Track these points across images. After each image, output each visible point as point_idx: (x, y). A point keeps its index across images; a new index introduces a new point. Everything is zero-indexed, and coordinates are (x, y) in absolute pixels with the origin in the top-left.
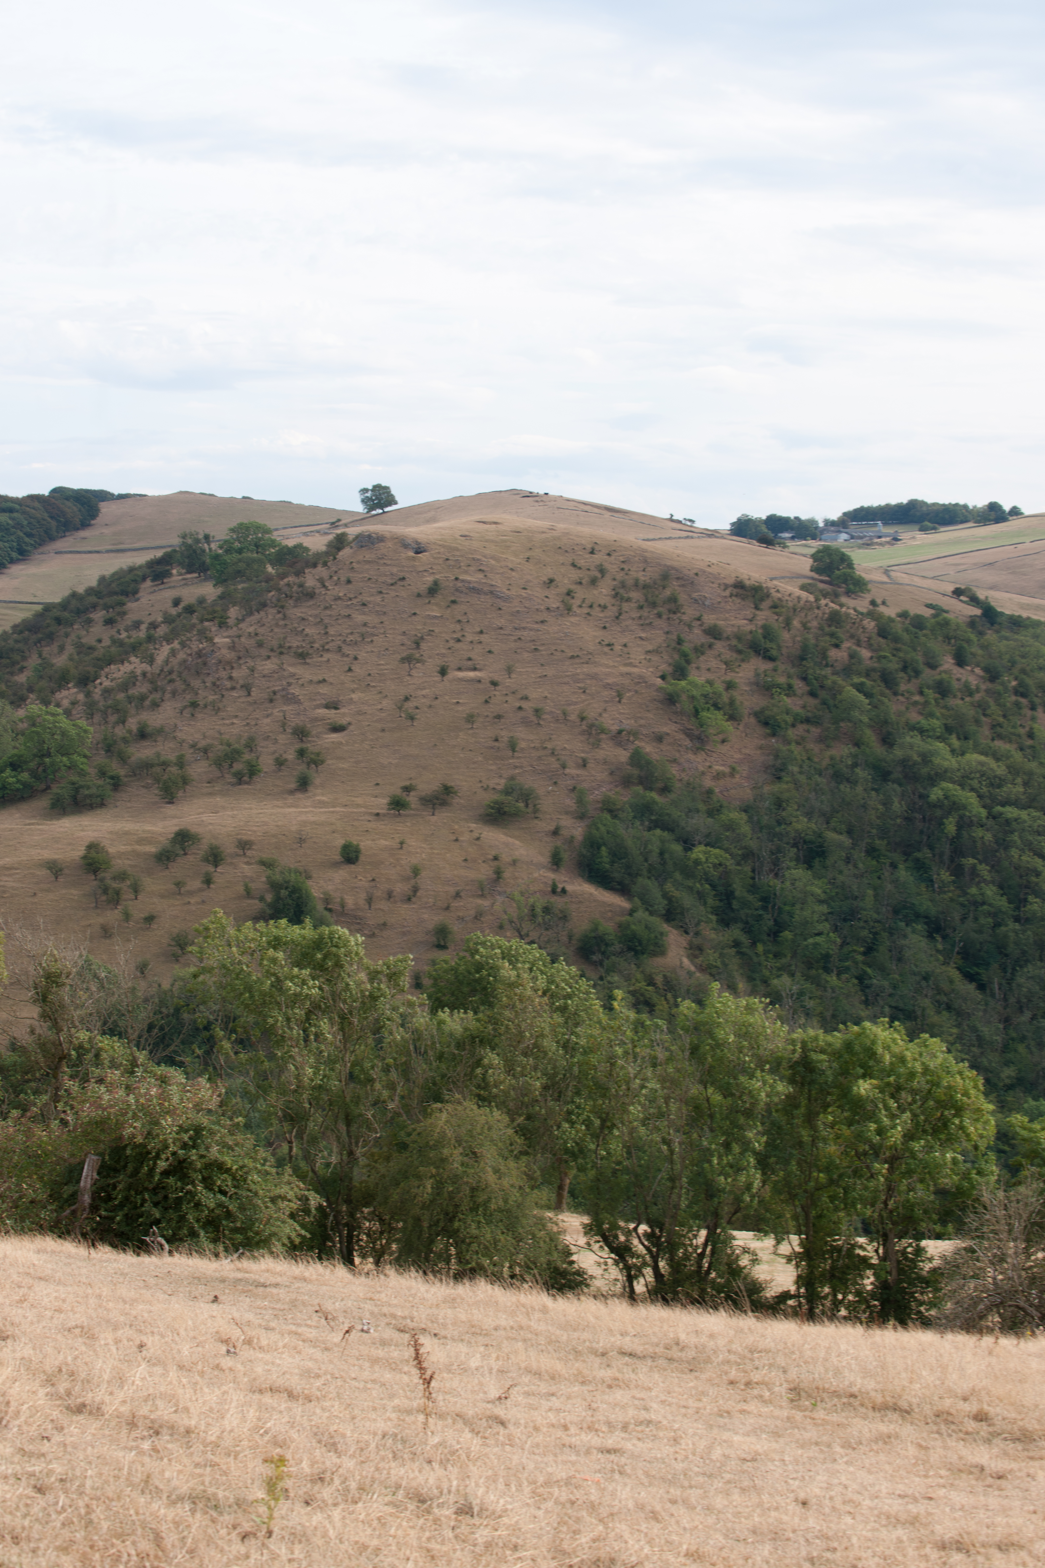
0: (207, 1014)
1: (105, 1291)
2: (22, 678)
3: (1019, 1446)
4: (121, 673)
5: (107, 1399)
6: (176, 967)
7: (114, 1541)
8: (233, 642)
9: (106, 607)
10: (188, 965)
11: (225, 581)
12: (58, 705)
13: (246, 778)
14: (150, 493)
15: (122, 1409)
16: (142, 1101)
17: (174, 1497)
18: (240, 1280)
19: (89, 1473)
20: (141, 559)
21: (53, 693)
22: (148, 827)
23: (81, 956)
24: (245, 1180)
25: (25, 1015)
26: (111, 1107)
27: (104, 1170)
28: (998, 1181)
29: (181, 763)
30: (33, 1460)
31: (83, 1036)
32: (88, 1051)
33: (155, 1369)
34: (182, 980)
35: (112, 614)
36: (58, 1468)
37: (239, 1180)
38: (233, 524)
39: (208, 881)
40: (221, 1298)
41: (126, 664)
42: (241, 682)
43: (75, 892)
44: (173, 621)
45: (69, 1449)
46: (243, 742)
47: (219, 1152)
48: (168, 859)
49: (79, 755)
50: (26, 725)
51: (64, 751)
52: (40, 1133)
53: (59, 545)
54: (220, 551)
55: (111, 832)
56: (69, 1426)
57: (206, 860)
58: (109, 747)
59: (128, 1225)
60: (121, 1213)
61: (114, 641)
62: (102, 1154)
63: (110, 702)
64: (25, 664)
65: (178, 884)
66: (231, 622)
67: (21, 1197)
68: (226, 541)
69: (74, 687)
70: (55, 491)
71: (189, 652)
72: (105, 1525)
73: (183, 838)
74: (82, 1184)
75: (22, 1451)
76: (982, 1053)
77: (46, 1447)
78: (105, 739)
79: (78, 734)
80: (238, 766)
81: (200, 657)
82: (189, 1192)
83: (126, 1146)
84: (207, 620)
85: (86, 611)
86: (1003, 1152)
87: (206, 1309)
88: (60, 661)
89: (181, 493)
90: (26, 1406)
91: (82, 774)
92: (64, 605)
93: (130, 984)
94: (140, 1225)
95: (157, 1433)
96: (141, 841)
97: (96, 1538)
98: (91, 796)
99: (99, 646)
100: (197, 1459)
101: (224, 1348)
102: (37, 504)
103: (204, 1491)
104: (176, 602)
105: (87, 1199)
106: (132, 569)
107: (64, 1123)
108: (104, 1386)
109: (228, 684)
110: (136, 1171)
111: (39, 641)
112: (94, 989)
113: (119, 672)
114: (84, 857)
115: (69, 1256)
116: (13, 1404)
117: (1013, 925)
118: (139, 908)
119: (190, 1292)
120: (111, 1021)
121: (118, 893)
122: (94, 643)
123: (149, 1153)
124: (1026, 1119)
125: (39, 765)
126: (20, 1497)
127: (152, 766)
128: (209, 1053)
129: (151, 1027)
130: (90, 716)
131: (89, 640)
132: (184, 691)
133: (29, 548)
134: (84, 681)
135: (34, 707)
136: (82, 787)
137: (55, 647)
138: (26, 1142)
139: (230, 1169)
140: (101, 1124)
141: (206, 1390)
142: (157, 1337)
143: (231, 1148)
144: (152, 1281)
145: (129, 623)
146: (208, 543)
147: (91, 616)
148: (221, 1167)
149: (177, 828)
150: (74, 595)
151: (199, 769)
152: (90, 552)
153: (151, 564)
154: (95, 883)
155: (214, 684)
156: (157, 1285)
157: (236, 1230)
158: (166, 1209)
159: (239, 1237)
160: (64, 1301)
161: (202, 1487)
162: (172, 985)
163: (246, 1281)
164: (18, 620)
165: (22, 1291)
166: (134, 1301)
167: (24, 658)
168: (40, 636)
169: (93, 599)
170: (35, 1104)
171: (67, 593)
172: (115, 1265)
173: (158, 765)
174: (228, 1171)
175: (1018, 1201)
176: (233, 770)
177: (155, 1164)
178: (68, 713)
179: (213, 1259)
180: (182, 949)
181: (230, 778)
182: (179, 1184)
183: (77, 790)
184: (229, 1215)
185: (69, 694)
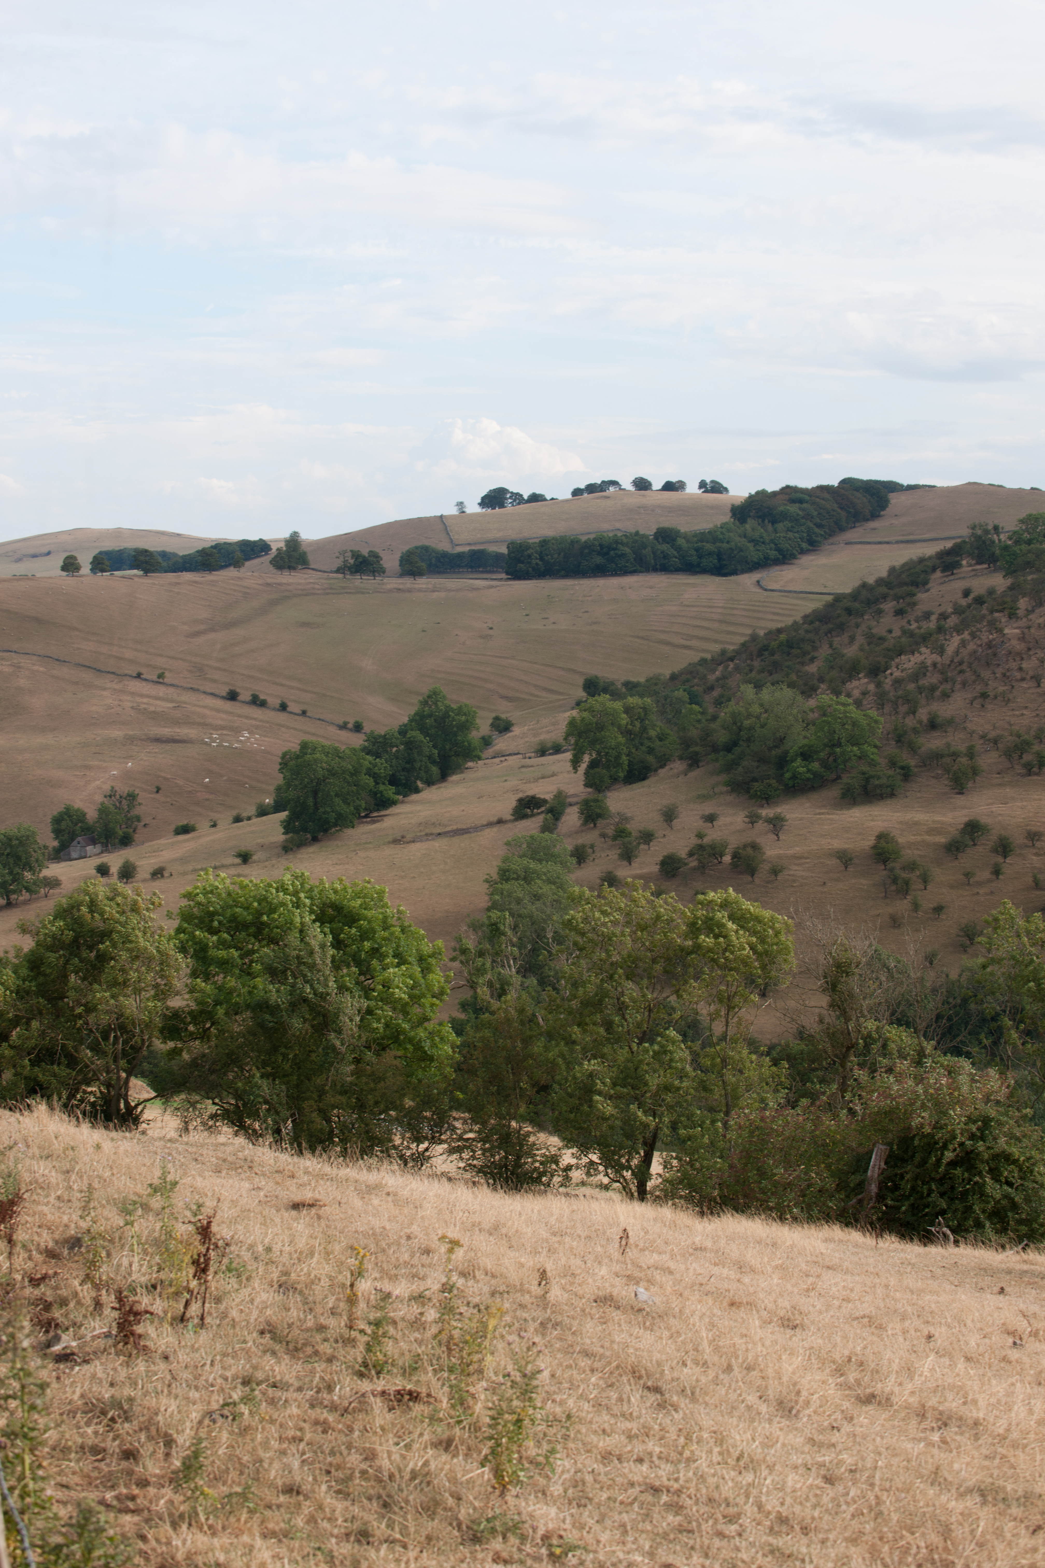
0: (994, 1005)
1: (893, 1282)
2: (812, 668)
4: (912, 663)
5: (897, 1389)
6: (964, 957)
7: (904, 1532)
8: (1023, 633)
9: (897, 598)
10: (977, 956)
11: (1015, 571)
12: (849, 695)
13: (1035, 769)
14: (939, 483)
15: (911, 1400)
16: (931, 1091)
17: (962, 1489)
18: (1026, 1272)
19: (880, 1463)
20: (930, 550)
21: (844, 683)
22: (938, 818)
23: (870, 945)
24: (1032, 1172)
25: (813, 1004)
26: (901, 1096)
27: (892, 1160)
29: (971, 754)
30: (823, 1451)
31: (871, 1025)
32: (875, 1041)
33: (942, 1360)
34: (970, 970)
35: (902, 604)
36: (848, 1459)
37: (1026, 1172)
38: (1023, 515)
39: (997, 872)
40: (1007, 1289)
41: (917, 655)
42: (1031, 673)
43: (864, 882)
44: (964, 612)
45: (858, 1440)
46: (1033, 733)
47: (1007, 1143)
48: (958, 849)
49: (870, 745)
50: (816, 715)
51: (854, 741)
52: (828, 1122)
53: (850, 535)
54: (1010, 543)
55: (901, 823)
56: (859, 1416)
57: (995, 851)
58: (900, 738)
59: (913, 1215)
60: (907, 1203)
61: (904, 632)
62: (890, 1144)
63: (900, 693)
64: (816, 654)
65: (967, 875)
66: (1020, 613)
67: (809, 1186)
68: (1015, 533)
69: (865, 677)
70: (844, 482)
71: (979, 642)
72: (895, 1517)
73: (973, 828)
74: (869, 1173)
75: (811, 1441)
77: (836, 1437)
78: (896, 730)
79: (868, 725)
80: (1027, 758)
81: (990, 648)
82: (976, 1183)
83: (914, 1136)
84: (997, 611)
85: (876, 601)
87: (992, 1300)
88: (851, 652)
89: (969, 483)
90: (816, 1396)
91: (873, 764)
92: (855, 596)
93: (919, 974)
94: (926, 1215)
95: (946, 1425)
96: (931, 831)
97: (885, 1529)
98: (881, 786)
99: (889, 636)
100: (985, 1451)
101: (1010, 1340)
102: (826, 495)
103: (993, 1484)
104: (966, 593)
105: (874, 1188)
106: (921, 560)
107: (852, 1112)
108: (893, 1377)
109: (1018, 675)
110: (924, 1162)
111: (830, 631)
112: (884, 979)
113: (910, 662)
114: (874, 847)
115: (856, 1245)
116: (804, 1393)
118: (928, 898)
119: (976, 1283)
120: (899, 1011)
121: (907, 883)
122: (884, 634)
123: (936, 1143)
125: (830, 754)
126: (811, 1487)
127: (942, 756)
128: (995, 1043)
129: (939, 1017)
130: (881, 706)
131: (879, 630)
132: (974, 682)
133: (819, 539)
134: (875, 672)
135: (825, 697)
136: (872, 777)
137: (845, 638)
138: (814, 1130)
139: (1018, 1160)
140: (890, 1114)
141: (994, 1382)
142: (944, 1329)
143: (1019, 1140)
144: (939, 1272)
145: (920, 614)
146: (998, 534)
147: (882, 606)
148: (1008, 1158)
149: (966, 819)
150: (864, 585)
151: (988, 760)
152: (880, 543)
153: (941, 555)
154: (885, 872)
155: (1004, 675)
156: (943, 1275)
157: (1020, 1222)
158: (952, 1199)
159: (1024, 1229)
160: (852, 1290)
161: (990, 1480)
162: (960, 976)
163: (1032, 1273)
164: (808, 611)
165: (811, 1280)
166: (921, 1291)
167: (815, 649)
168: (831, 626)
169: (884, 590)
170: (824, 1093)
171: (857, 584)
172: (902, 1255)
173: (949, 755)
174: (1015, 1162)
176: (1023, 761)
177: (943, 1154)
178: (858, 703)
179: (1000, 1250)
180: (971, 939)
181: (1019, 769)
182: (966, 1175)
183: (867, 780)
184: (1014, 1206)
185: (859, 684)
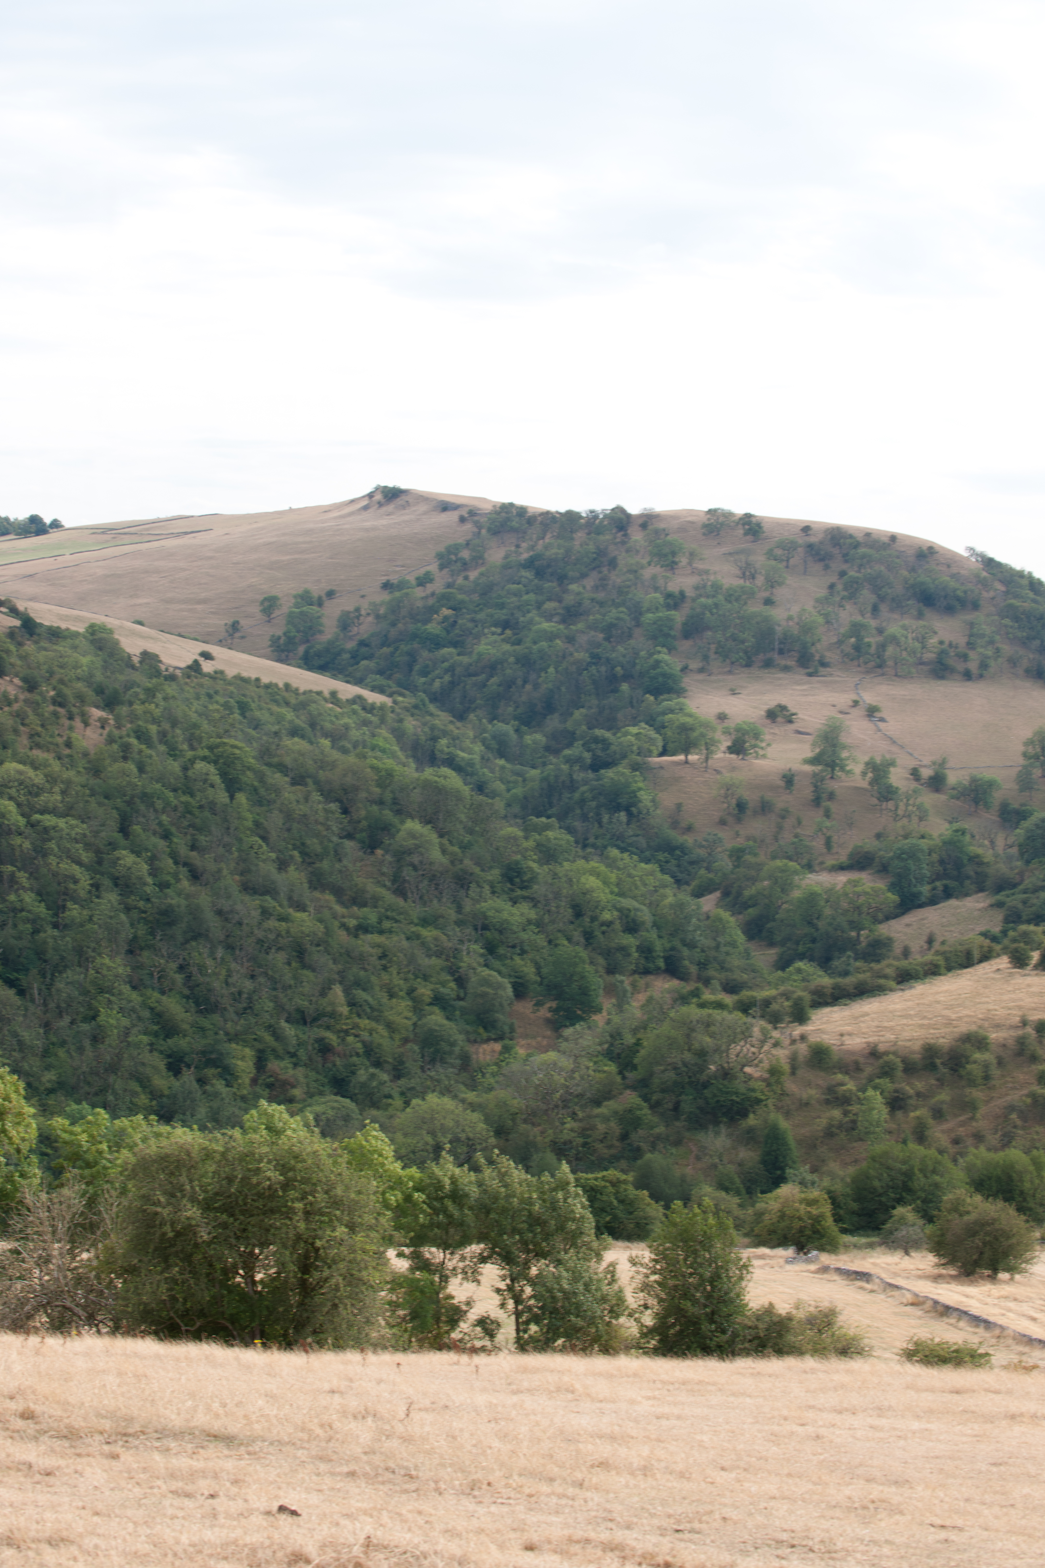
3: (66, 1444)
28: (41, 1184)
76: (23, 1058)
86: (47, 1155)
117: (51, 932)
124: (67, 1122)
175: (61, 1203)
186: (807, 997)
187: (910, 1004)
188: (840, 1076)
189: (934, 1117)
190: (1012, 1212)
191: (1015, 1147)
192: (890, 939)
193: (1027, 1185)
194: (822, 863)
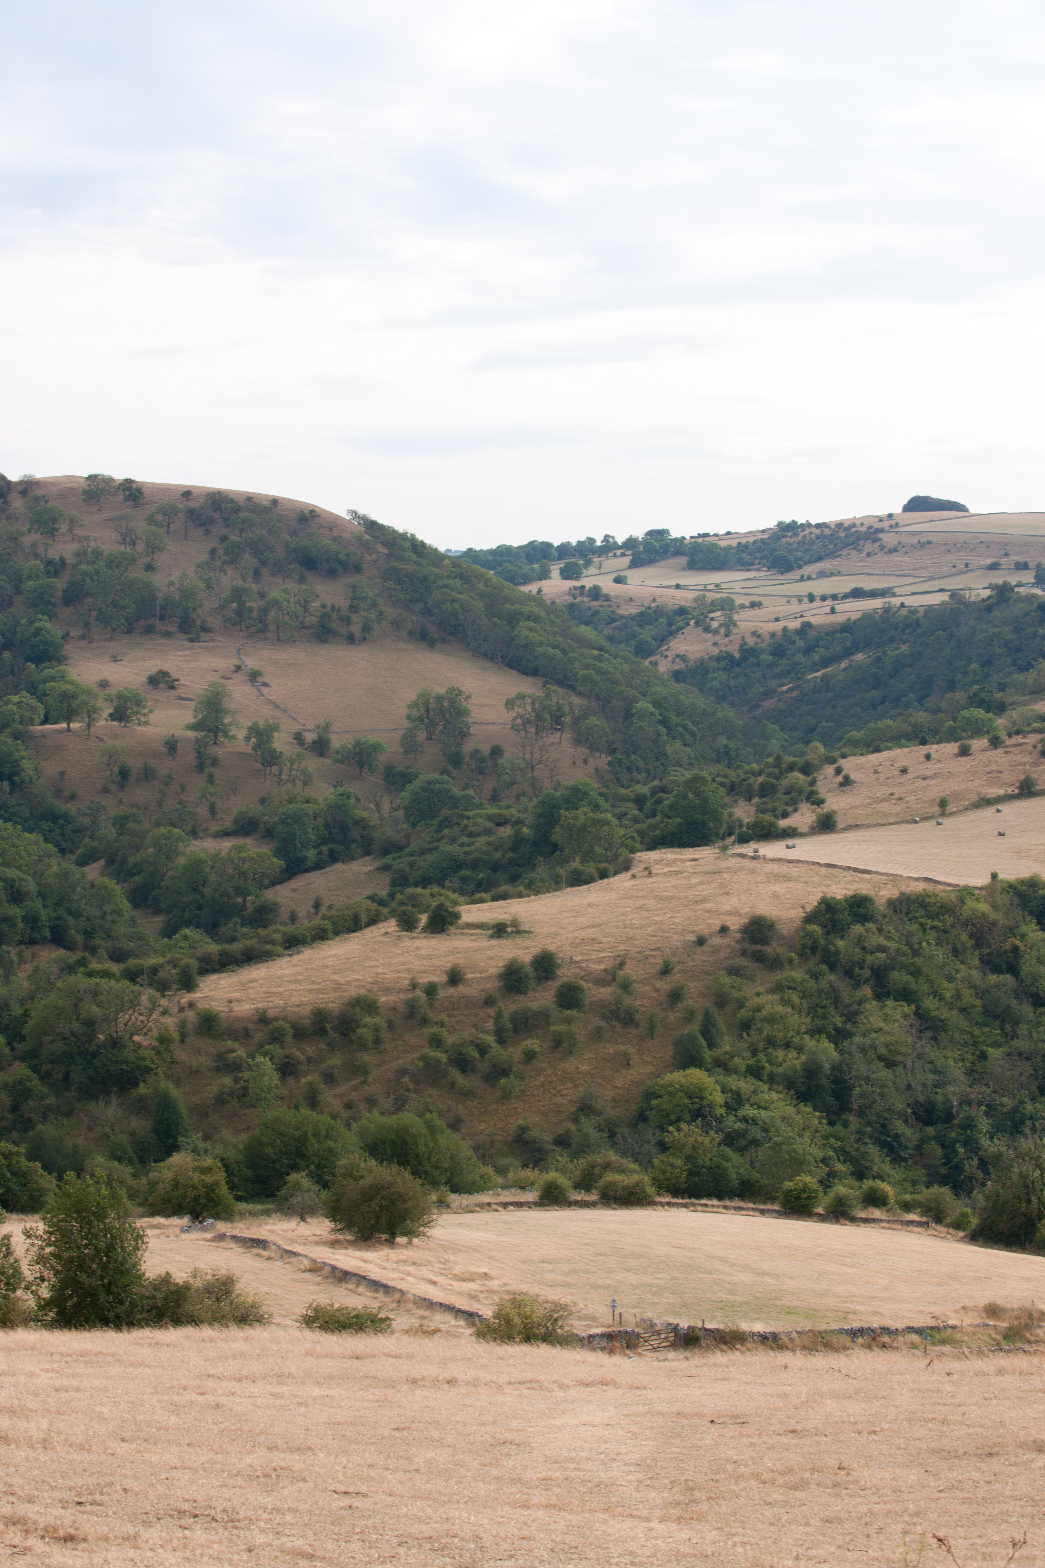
186: (194, 964)
187: (298, 969)
188: (229, 1043)
189: (326, 1082)
190: (408, 1176)
191: (408, 1111)
192: (276, 904)
193: (422, 1148)
194: (207, 829)
